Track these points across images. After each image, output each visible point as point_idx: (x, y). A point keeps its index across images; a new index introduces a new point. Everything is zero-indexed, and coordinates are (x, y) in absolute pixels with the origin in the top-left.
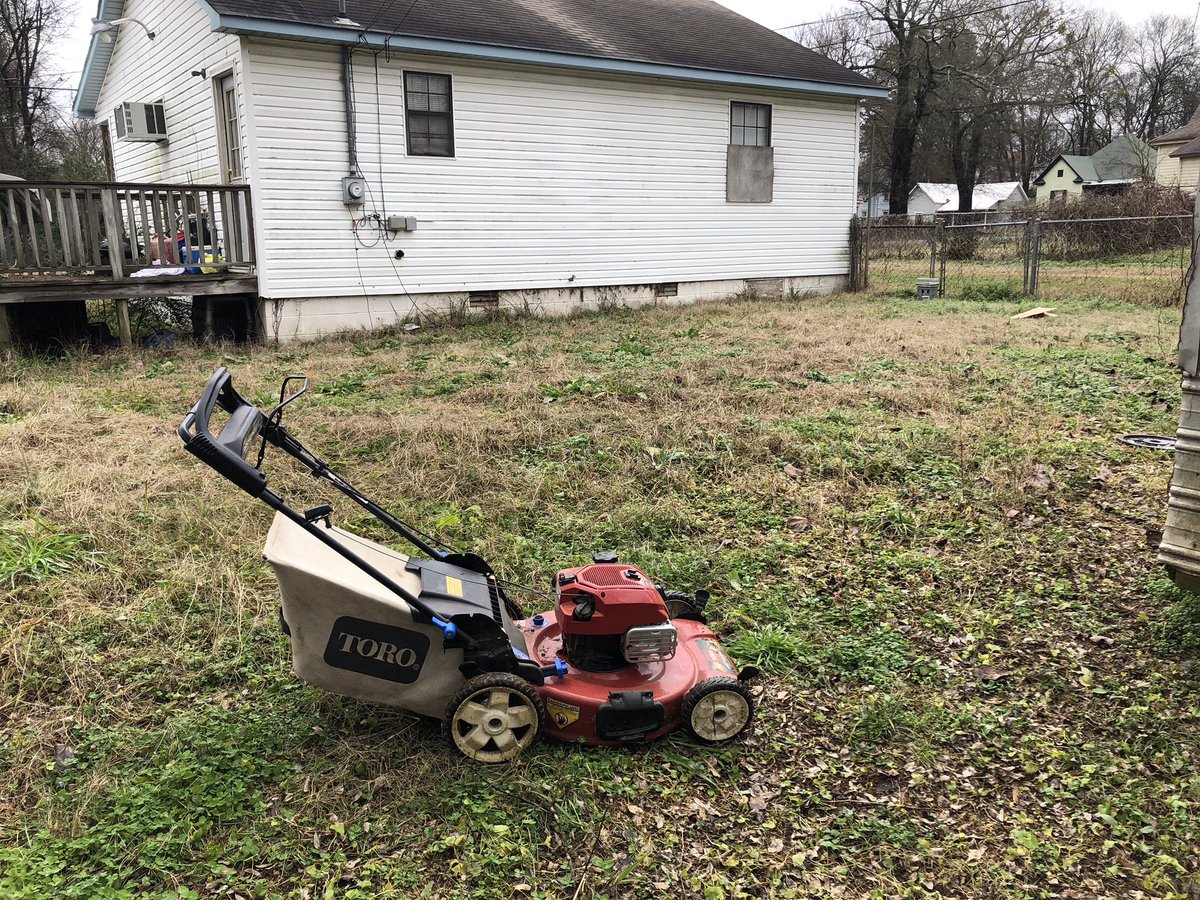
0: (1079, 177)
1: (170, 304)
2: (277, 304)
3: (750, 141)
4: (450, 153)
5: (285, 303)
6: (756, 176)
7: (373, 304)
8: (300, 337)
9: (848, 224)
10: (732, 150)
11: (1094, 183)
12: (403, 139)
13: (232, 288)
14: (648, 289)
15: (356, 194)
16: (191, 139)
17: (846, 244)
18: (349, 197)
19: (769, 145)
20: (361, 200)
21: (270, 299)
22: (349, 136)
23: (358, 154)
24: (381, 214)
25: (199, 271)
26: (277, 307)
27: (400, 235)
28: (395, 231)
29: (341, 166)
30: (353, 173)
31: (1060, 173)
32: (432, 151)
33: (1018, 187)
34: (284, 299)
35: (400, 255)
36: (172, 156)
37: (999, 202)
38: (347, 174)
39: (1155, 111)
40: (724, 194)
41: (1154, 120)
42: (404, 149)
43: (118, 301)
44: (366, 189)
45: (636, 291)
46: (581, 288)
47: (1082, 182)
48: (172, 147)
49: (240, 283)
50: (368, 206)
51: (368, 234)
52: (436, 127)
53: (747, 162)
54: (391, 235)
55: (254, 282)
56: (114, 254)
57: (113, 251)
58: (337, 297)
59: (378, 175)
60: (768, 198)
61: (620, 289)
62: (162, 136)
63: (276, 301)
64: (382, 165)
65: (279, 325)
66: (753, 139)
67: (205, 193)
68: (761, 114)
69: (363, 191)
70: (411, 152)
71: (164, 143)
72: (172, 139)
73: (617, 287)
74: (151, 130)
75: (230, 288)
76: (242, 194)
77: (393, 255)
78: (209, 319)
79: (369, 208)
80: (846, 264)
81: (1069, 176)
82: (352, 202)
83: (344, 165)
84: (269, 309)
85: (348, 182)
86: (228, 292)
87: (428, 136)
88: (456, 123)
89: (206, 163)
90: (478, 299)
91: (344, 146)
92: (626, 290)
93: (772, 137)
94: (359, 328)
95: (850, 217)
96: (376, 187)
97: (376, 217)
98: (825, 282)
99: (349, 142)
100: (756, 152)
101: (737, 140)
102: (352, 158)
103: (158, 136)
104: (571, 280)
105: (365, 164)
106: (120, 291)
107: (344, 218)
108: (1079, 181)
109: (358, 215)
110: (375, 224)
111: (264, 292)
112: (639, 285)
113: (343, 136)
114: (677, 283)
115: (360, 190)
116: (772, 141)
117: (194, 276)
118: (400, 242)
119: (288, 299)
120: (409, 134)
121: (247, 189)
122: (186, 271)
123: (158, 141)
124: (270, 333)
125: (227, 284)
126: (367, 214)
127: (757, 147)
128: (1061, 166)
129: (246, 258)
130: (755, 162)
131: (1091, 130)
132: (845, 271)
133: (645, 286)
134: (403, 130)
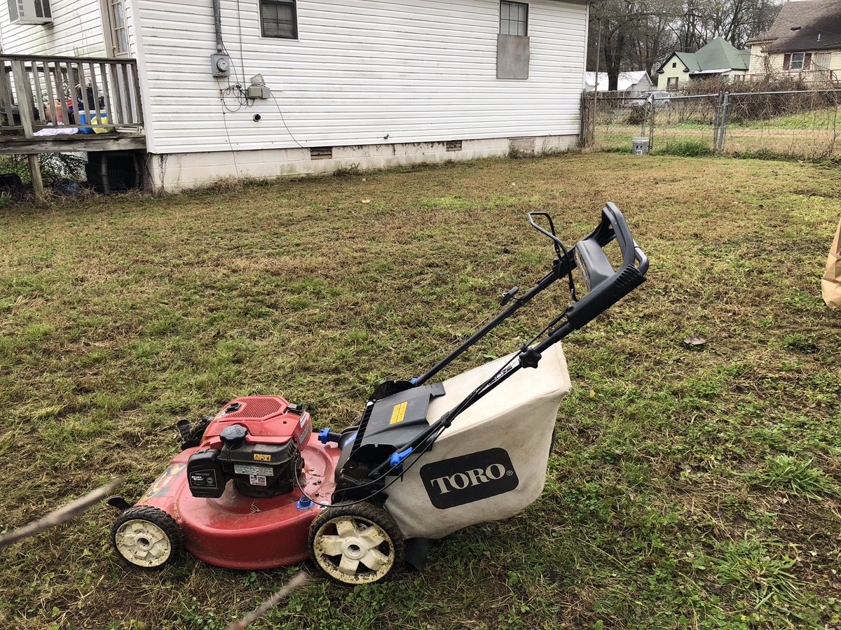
0: (687, 68)
1: (63, 158)
2: (162, 158)
3: (513, 32)
4: (294, 35)
5: (169, 157)
6: (517, 58)
7: (239, 157)
8: (181, 185)
9: (579, 96)
10: (501, 39)
11: (697, 72)
12: (258, 24)
13: (125, 145)
14: (441, 145)
15: (223, 68)
16: (77, 21)
17: (578, 111)
18: (217, 71)
19: (526, 35)
20: (226, 74)
21: (156, 154)
22: (216, 20)
23: (223, 35)
24: (242, 84)
25: (91, 132)
26: (162, 160)
27: (257, 102)
28: (253, 99)
29: (209, 44)
30: (219, 51)
31: (674, 65)
32: (281, 33)
33: (645, 75)
34: (167, 154)
35: (257, 118)
36: (57, 36)
37: (633, 85)
38: (215, 52)
39: (736, 22)
40: (494, 72)
41: (735, 27)
42: (259, 32)
43: (30, 156)
44: (231, 64)
45: (432, 147)
46: (393, 144)
47: (688, 71)
48: (56, 29)
49: (132, 141)
50: (232, 78)
51: (232, 101)
52: (283, 14)
53: (511, 47)
54: (250, 102)
55: (142, 140)
56: (25, 116)
57: (24, 114)
58: (209, 152)
59: (239, 52)
60: (524, 75)
61: (421, 145)
62: (47, 20)
63: (162, 155)
64: (243, 45)
65: (165, 177)
66: (515, 30)
67: (98, 65)
68: (521, 10)
69: (229, 66)
70: (264, 35)
71: (49, 26)
72: (56, 22)
73: (419, 143)
74: (39, 14)
75: (123, 145)
76: (129, 66)
77: (253, 118)
78: (104, 171)
79: (233, 80)
80: (577, 126)
81: (680, 67)
82: (220, 75)
83: (212, 44)
84: (155, 162)
85: (217, 58)
86: (122, 148)
87: (277, 21)
88: (298, 11)
89: (90, 41)
90: (317, 153)
91: (211, 28)
92: (425, 145)
93: (529, 29)
94: (228, 176)
95: (580, 91)
96: (237, 62)
97: (239, 87)
98: (563, 140)
99: (216, 24)
100: (518, 40)
101: (505, 32)
102: (219, 39)
103: (45, 19)
104: (386, 138)
105: (229, 44)
106: (32, 147)
107: (212, 88)
108: (687, 71)
109: (224, 85)
110: (237, 92)
111: (151, 148)
112: (435, 142)
113: (210, 20)
114: (461, 141)
115: (226, 65)
116: (529, 32)
117: (87, 135)
118: (258, 108)
119: (171, 154)
120: (263, 20)
121: (133, 62)
122: (80, 132)
123: (44, 24)
124: (157, 182)
125: (121, 141)
126: (231, 84)
127: (518, 36)
128: (675, 60)
129: (135, 121)
130: (517, 47)
131: (693, 34)
132: (577, 132)
133: (439, 142)
134: (257, 16)
